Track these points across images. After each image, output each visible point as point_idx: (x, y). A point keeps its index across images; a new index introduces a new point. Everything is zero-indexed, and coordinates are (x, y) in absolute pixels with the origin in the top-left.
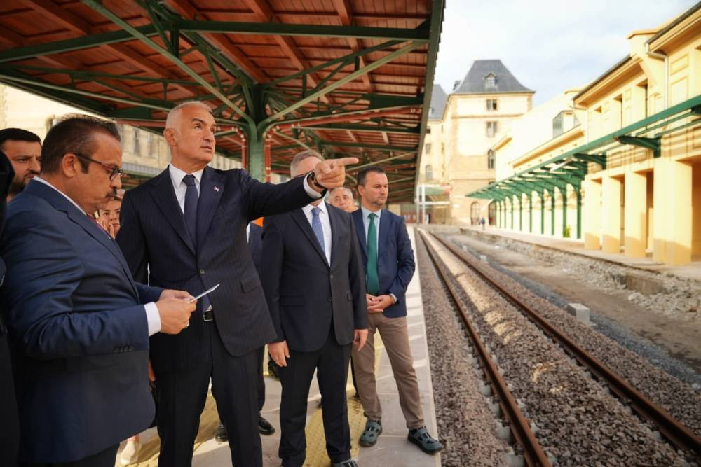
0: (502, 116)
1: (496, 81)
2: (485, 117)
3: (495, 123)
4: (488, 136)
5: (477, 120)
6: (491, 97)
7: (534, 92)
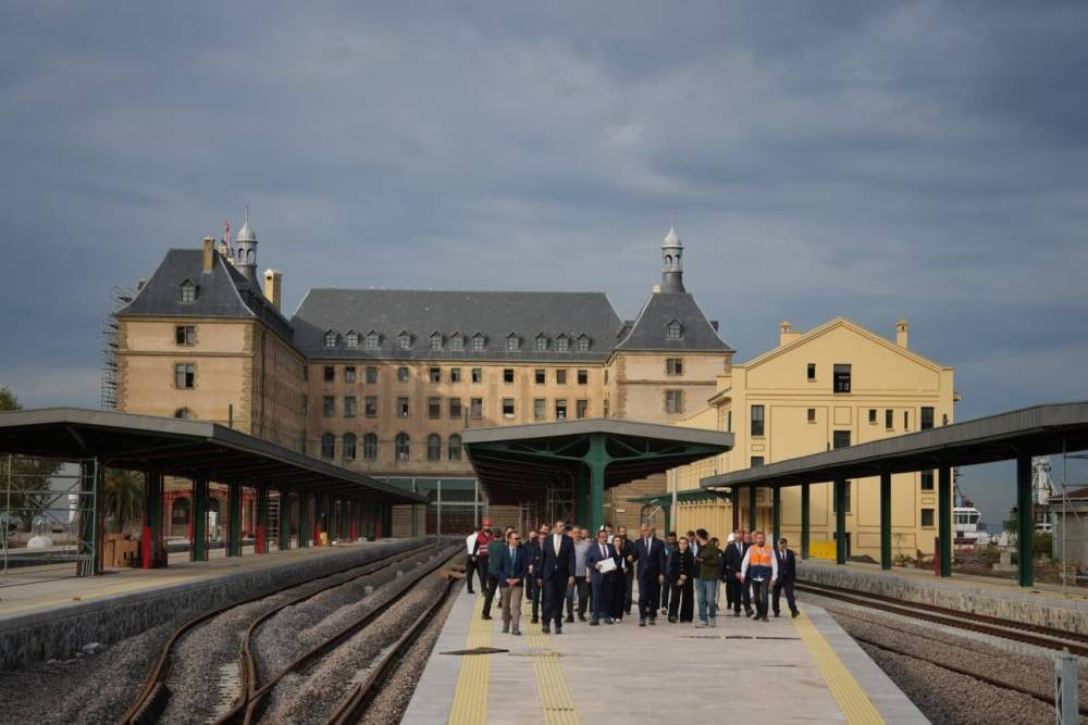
0: (689, 383)
1: (682, 330)
2: (664, 383)
3: (679, 393)
4: (669, 412)
5: (653, 387)
6: (673, 356)
7: (734, 352)
